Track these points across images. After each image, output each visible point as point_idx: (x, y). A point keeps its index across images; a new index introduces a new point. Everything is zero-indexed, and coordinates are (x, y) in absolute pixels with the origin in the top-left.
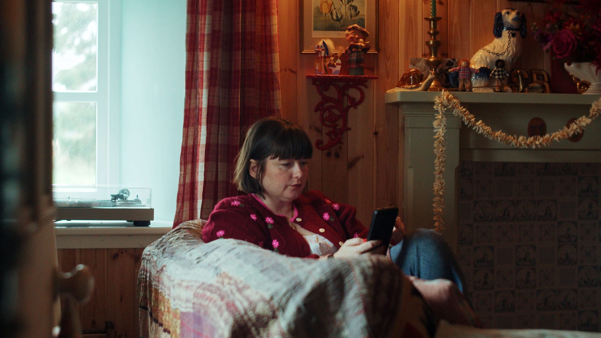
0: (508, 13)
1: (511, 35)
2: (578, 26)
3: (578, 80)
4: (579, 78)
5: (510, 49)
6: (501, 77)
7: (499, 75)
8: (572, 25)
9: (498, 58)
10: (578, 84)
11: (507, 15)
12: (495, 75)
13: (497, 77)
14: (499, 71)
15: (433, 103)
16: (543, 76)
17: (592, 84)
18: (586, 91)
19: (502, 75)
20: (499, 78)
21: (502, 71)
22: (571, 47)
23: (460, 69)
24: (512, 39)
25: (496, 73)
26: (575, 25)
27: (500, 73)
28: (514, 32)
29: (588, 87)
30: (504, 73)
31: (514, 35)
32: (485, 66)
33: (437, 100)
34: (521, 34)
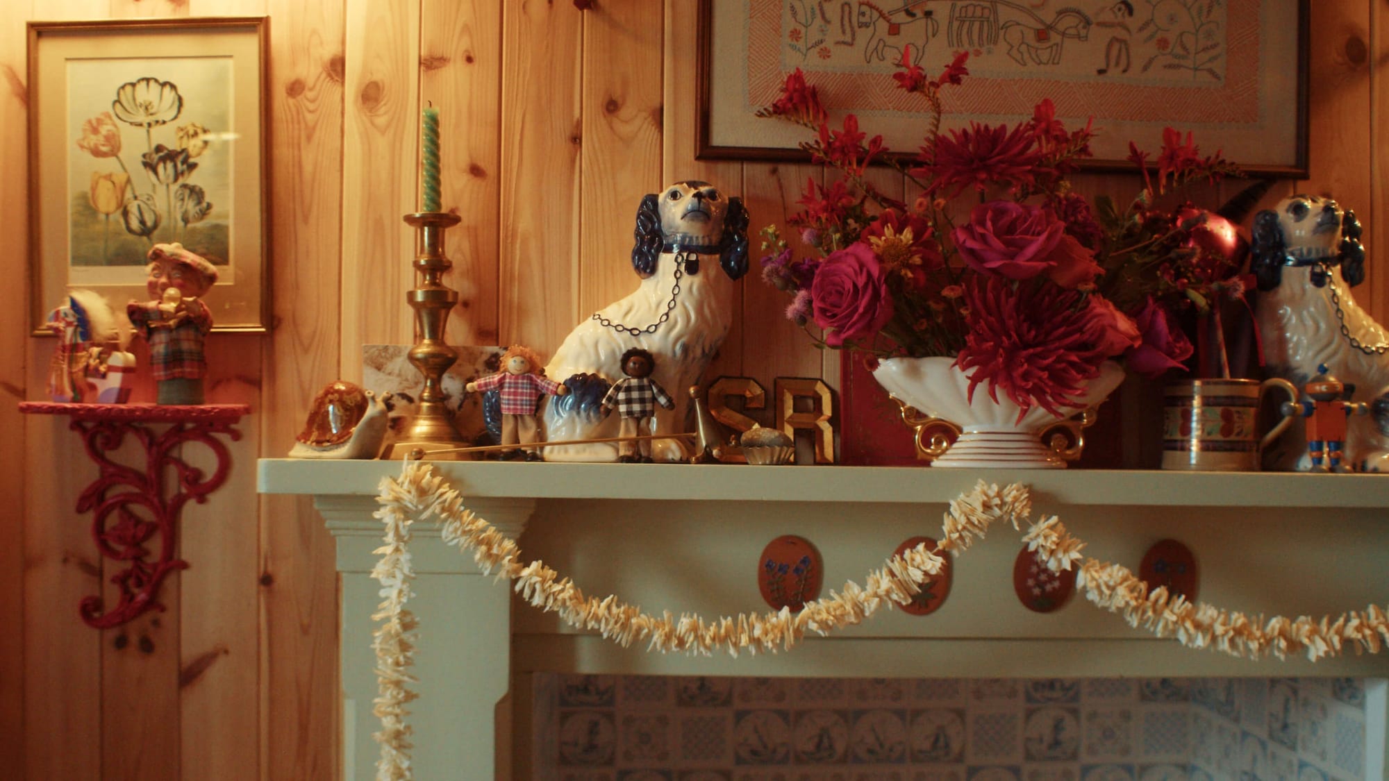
0: (674, 195)
1: (683, 268)
2: (907, 236)
3: (918, 415)
4: (923, 409)
5: (677, 313)
6: (636, 407)
7: (629, 401)
8: (888, 231)
9: (633, 344)
10: (919, 428)
11: (671, 202)
12: (617, 403)
13: (623, 408)
14: (629, 389)
15: (369, 502)
16: (818, 400)
17: (966, 430)
18: (943, 452)
19: (642, 401)
20: (629, 413)
21: (641, 388)
22: (864, 302)
23: (501, 383)
24: (686, 280)
25: (621, 396)
26: (899, 230)
27: (635, 395)
28: (693, 257)
29: (953, 439)
30: (648, 394)
31: (692, 268)
32: (590, 373)
33: (385, 490)
34: (726, 265)
